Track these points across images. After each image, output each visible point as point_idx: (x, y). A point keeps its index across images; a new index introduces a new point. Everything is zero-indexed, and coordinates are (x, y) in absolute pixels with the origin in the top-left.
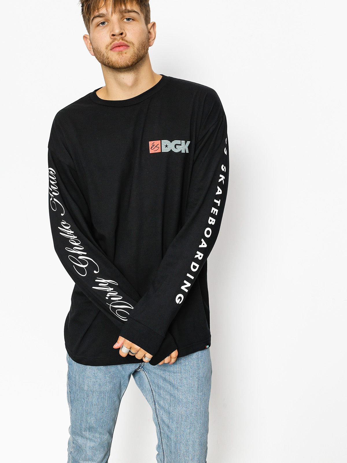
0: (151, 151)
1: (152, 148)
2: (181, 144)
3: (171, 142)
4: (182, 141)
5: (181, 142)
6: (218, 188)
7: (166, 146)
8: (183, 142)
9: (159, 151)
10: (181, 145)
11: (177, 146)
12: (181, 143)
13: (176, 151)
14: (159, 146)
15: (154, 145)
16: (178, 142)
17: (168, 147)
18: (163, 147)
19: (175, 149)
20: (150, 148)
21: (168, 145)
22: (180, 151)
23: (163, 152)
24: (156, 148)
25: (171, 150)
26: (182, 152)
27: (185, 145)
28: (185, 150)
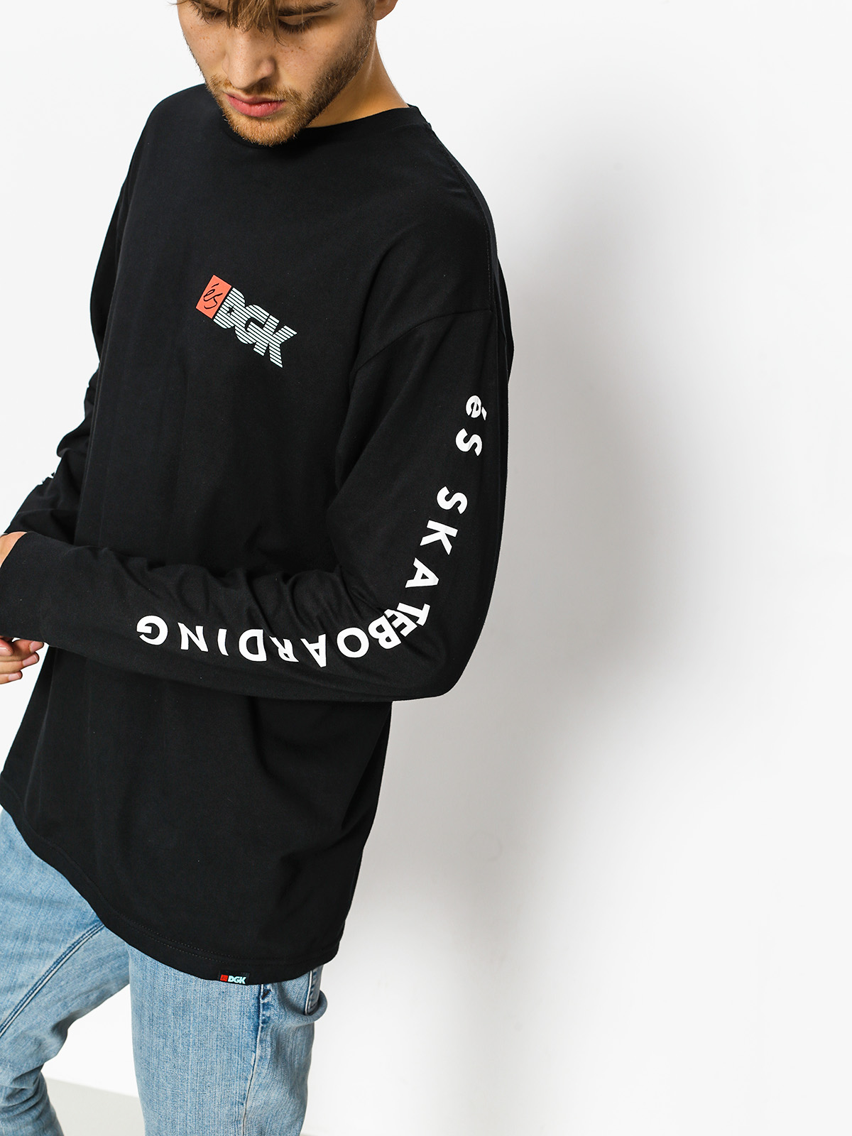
0: (201, 305)
1: (207, 295)
2: (266, 323)
3: (247, 305)
4: (271, 317)
5: (268, 317)
6: (417, 563)
7: (231, 310)
8: (274, 321)
9: (209, 314)
10: (262, 326)
11: (251, 323)
12: (267, 320)
13: (244, 338)
14: (219, 300)
15: (214, 290)
16: (261, 314)
17: (231, 316)
18: (225, 308)
19: (244, 330)
20: (204, 294)
21: (235, 311)
22: (251, 343)
23: (215, 320)
24: (212, 303)
25: (233, 328)
26: (255, 349)
27: (273, 331)
28: (267, 345)
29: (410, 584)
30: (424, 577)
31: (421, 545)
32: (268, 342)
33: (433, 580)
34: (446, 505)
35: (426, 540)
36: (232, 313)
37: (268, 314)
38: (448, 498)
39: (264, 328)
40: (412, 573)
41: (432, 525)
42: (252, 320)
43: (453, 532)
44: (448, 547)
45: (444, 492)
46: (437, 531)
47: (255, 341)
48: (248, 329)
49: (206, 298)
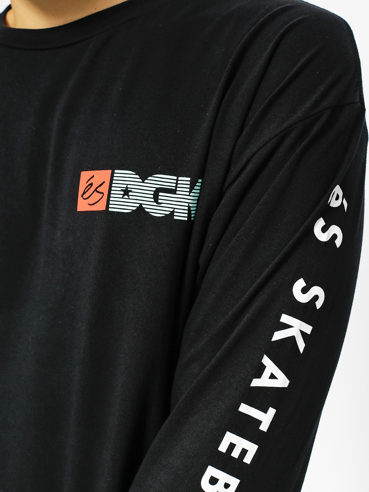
0: (82, 206)
1: (84, 193)
2: (176, 187)
3: (144, 178)
4: (180, 178)
5: (177, 180)
6: (266, 360)
7: (126, 192)
8: (185, 181)
9: (101, 207)
10: (174, 192)
11: (160, 194)
12: (177, 184)
13: (157, 211)
14: (104, 189)
15: (91, 184)
16: (167, 180)
17: (130, 197)
18: (117, 193)
19: (155, 204)
20: (80, 193)
21: (133, 190)
22: (168, 213)
23: (110, 210)
24: (96, 196)
25: (140, 208)
26: (175, 218)
27: (188, 190)
28: (187, 208)
29: (256, 383)
30: (272, 377)
31: (273, 340)
32: (187, 204)
33: (282, 381)
34: (303, 298)
35: (278, 336)
36: (130, 194)
37: (175, 178)
38: (305, 291)
39: (177, 192)
40: (259, 371)
41: (285, 319)
42: (157, 191)
43: (308, 329)
44: (301, 345)
45: (300, 284)
46: (292, 327)
47: (172, 210)
48: (159, 201)
49: (85, 196)
